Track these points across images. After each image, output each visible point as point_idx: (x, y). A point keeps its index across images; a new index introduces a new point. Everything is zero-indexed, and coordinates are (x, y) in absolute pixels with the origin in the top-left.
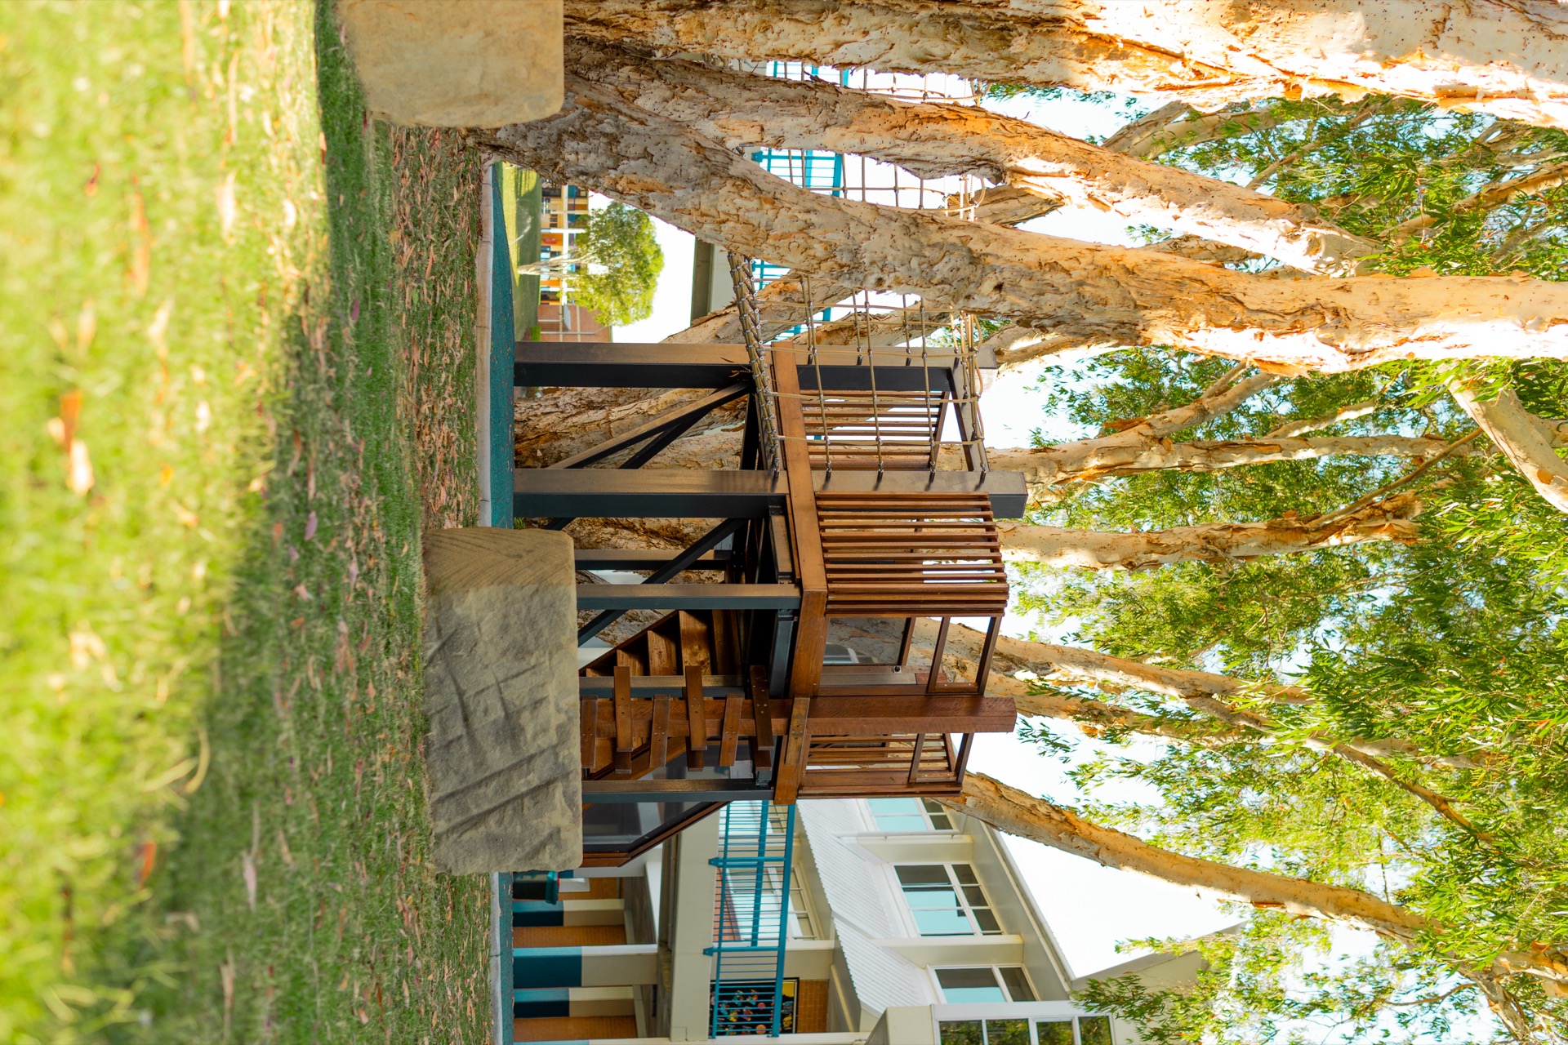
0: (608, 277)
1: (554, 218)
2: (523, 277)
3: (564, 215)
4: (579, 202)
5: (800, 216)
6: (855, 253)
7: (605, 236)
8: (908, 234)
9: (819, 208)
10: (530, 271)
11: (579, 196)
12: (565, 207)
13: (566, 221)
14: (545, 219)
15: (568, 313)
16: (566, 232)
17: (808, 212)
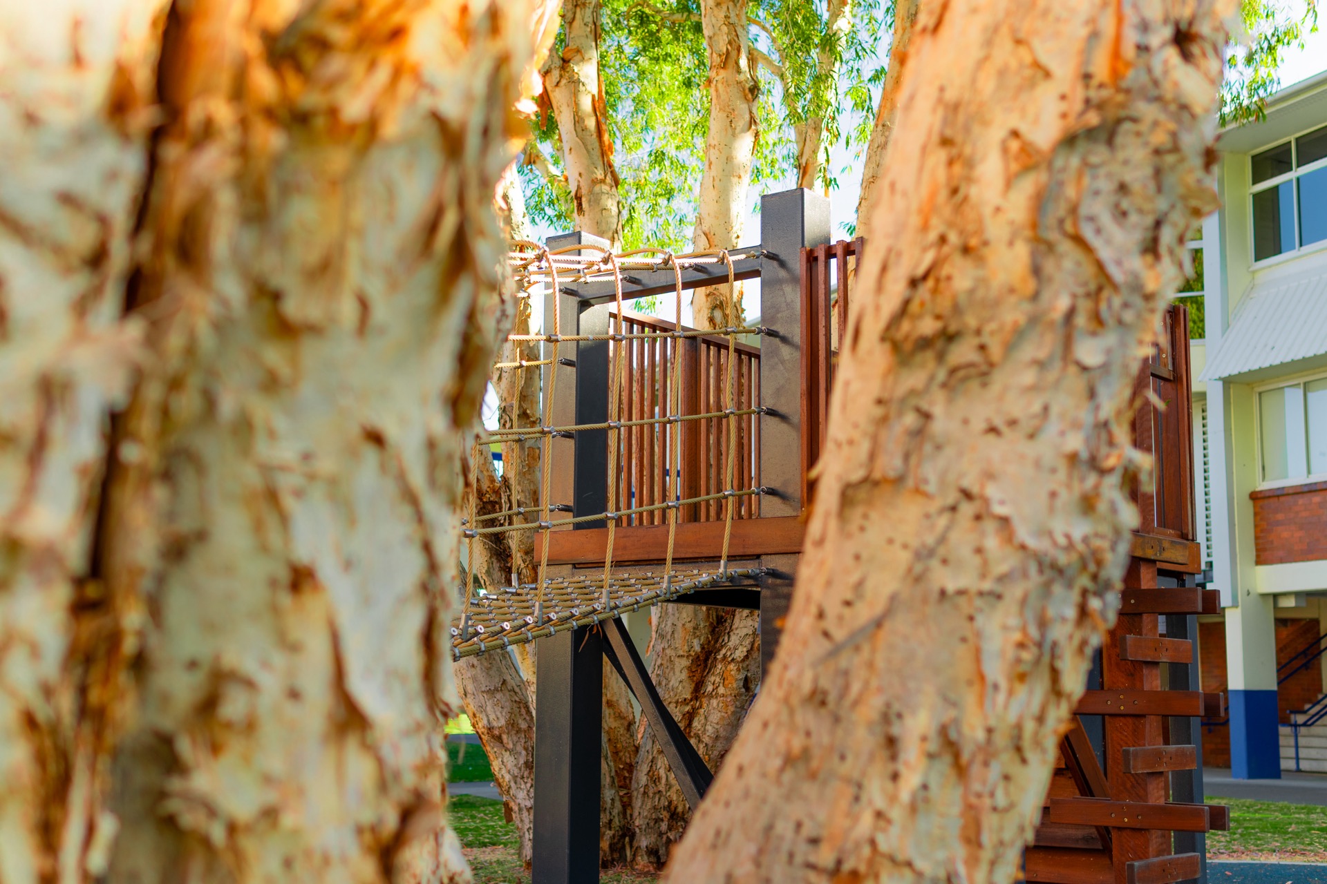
5: (911, 781)
6: (1054, 571)
8: (984, 372)
9: (875, 703)
17: (892, 743)
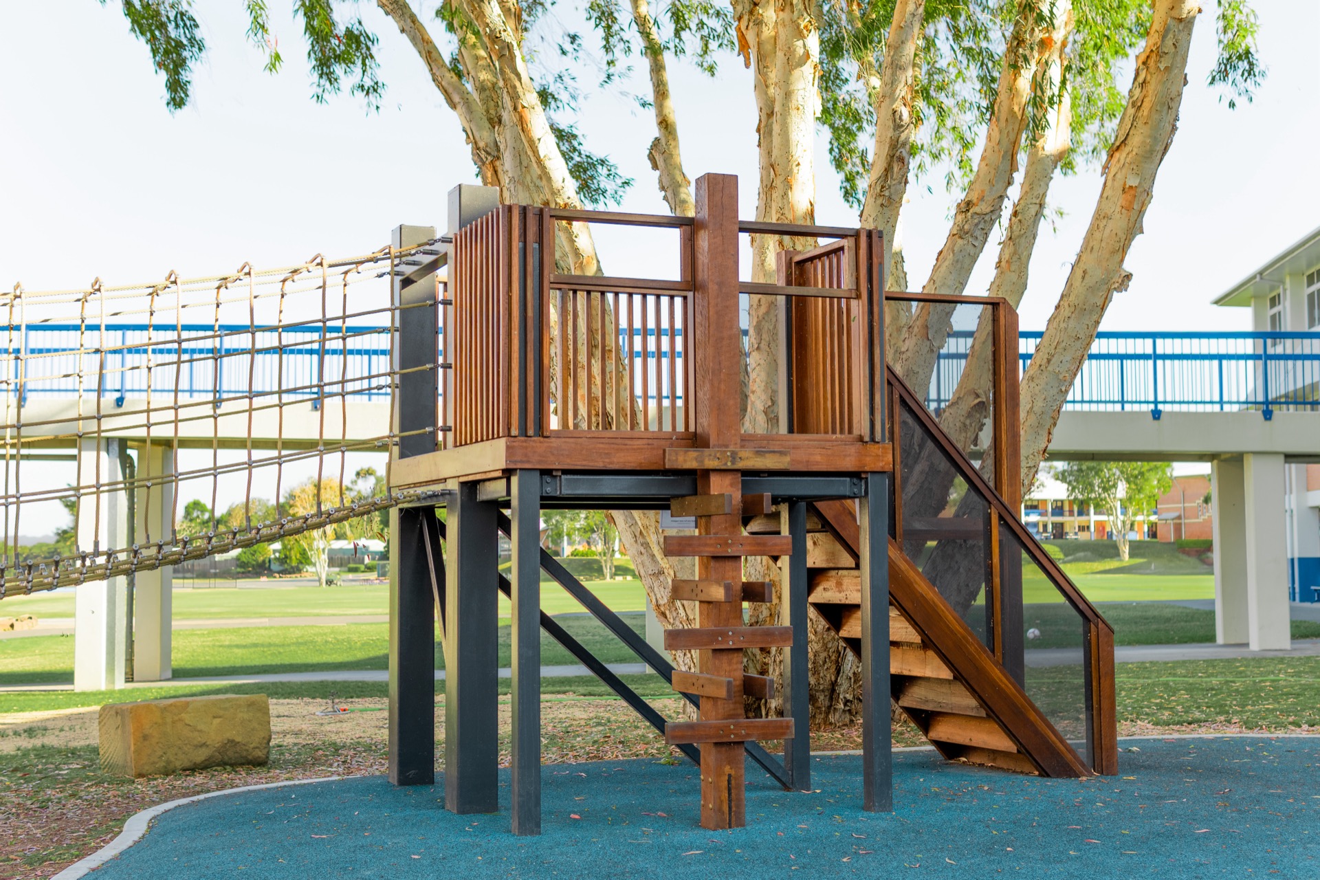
0: (1128, 481)
1: (1083, 528)
2: (1131, 555)
3: (1078, 520)
4: (1066, 508)
7: (1092, 485)
10: (1125, 550)
11: (1062, 507)
12: (1071, 519)
13: (1083, 519)
14: (1083, 536)
15: (1164, 516)
16: (1094, 518)
